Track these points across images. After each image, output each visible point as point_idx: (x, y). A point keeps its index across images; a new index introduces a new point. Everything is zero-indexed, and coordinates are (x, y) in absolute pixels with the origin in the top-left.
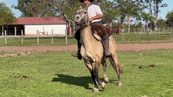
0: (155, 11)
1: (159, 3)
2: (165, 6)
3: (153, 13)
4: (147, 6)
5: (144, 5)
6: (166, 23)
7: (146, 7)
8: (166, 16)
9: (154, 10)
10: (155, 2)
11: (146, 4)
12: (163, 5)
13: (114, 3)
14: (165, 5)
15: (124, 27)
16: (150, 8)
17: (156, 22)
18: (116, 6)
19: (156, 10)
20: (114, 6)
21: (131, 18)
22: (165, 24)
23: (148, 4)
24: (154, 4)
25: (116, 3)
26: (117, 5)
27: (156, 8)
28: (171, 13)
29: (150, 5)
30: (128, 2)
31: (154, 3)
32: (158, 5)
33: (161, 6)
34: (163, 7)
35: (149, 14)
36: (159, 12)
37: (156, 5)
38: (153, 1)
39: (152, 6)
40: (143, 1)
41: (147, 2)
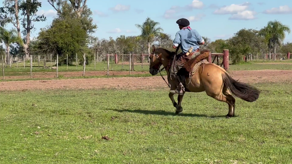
0: (24, 27)
1: (32, 14)
2: (42, 20)
3: (21, 31)
4: (12, 18)
5: (6, 17)
6: (39, 48)
7: (9, 21)
8: (38, 35)
9: (24, 25)
10: (25, 11)
11: (9, 15)
12: (39, 19)
14: (41, 17)
16: (17, 22)
17: (26, 46)
19: (27, 25)
22: (36, 49)
23: (13, 15)
24: (23, 16)
27: (26, 23)
28: (47, 31)
29: (17, 18)
31: (23, 14)
32: (30, 17)
33: (35, 19)
34: (38, 20)
35: (11, 33)
36: (31, 28)
37: (26, 17)
38: (21, 11)
39: (19, 19)
40: (5, 10)
41: (11, 11)
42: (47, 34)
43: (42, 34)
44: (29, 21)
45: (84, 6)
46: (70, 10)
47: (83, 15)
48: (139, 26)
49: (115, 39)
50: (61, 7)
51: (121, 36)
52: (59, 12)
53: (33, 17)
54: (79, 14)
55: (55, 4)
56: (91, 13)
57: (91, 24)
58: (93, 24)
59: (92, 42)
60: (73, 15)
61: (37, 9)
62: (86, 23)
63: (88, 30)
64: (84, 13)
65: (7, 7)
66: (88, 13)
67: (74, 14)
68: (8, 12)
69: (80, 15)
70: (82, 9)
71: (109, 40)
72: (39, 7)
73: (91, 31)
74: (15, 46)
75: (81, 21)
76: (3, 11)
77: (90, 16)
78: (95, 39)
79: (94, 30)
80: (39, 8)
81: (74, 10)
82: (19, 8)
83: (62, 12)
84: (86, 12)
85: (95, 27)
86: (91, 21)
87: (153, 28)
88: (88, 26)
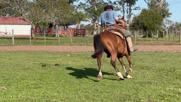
0: (128, 13)
1: (132, 5)
3: (126, 16)
4: (120, 8)
5: (117, 7)
6: (133, 26)
7: (119, 10)
8: (133, 19)
9: (127, 12)
10: (128, 4)
11: (119, 6)
13: (87, 4)
14: (138, 8)
15: (96, 29)
16: (123, 10)
17: (128, 25)
19: (129, 13)
20: (86, 8)
23: (121, 7)
24: (127, 7)
25: (89, 4)
26: (89, 7)
27: (129, 11)
28: (138, 16)
29: (123, 7)
30: (101, 3)
32: (131, 7)
33: (134, 9)
34: (136, 9)
36: (131, 14)
37: (129, 7)
38: (126, 4)
39: (125, 8)
40: (117, 3)
41: (120, 4)
42: (138, 18)
43: (135, 18)
44: (130, 10)
45: (164, 1)
46: (155, 3)
47: (164, 7)
50: (150, 2)
52: (149, 4)
53: (133, 7)
54: (161, 6)
56: (168, 5)
57: (168, 12)
59: (168, 23)
60: (157, 7)
61: (136, 2)
62: (165, 12)
63: (166, 16)
65: (118, 1)
66: (166, 5)
67: (157, 6)
70: (163, 3)
73: (168, 16)
75: (162, 10)
76: (115, 4)
77: (168, 7)
78: (171, 22)
79: (170, 16)
81: (157, 4)
82: (125, 2)
83: (150, 4)
84: (165, 5)
85: (171, 14)
86: (168, 10)
88: (166, 13)
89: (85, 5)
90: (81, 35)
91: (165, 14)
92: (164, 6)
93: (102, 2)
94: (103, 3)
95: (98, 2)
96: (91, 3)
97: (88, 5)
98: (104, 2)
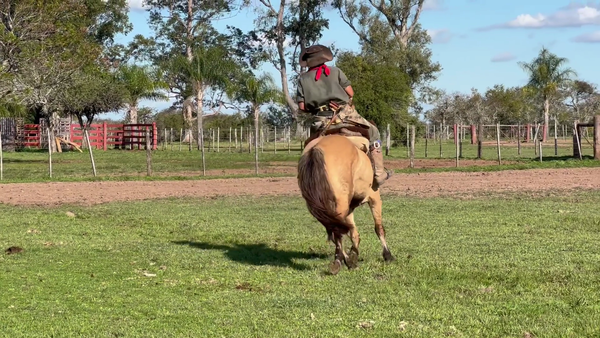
0: (295, 69)
3: (288, 78)
4: (271, 52)
5: (261, 49)
7: (265, 57)
9: (294, 65)
10: (297, 38)
11: (266, 46)
13: (159, 41)
15: (191, 124)
16: (281, 59)
18: (167, 53)
20: (158, 53)
21: (218, 94)
23: (274, 47)
24: (294, 47)
25: (167, 42)
26: (168, 50)
29: (280, 49)
30: (207, 37)
31: (294, 43)
37: (299, 49)
38: (289, 39)
39: (285, 53)
40: (259, 35)
41: (270, 38)
45: (416, 26)
46: (385, 34)
47: (413, 45)
48: (526, 66)
49: (482, 92)
50: (367, 28)
51: (496, 87)
52: (363, 37)
54: (404, 42)
55: (355, 22)
56: (428, 40)
57: (428, 63)
58: (433, 60)
59: (430, 99)
60: (391, 45)
61: (321, 32)
62: (417, 61)
63: (423, 75)
64: (415, 38)
65: (263, 30)
66: (422, 39)
67: (392, 41)
68: (264, 40)
69: (406, 44)
70: (410, 32)
71: (471, 95)
72: (324, 28)
73: (428, 76)
74: (279, 109)
75: (408, 55)
76: (255, 38)
77: (427, 46)
78: (437, 93)
79: (434, 74)
80: (324, 31)
81: (392, 35)
82: (286, 31)
83: (368, 38)
84: (418, 37)
85: (436, 68)
86: (428, 55)
87: (554, 70)
88: (421, 66)
89: (153, 43)
90: (138, 143)
91: (417, 67)
92: (413, 41)
93: (211, 34)
94: (214, 37)
95: (196, 34)
96: (172, 37)
97: (163, 44)
98: (216, 33)
